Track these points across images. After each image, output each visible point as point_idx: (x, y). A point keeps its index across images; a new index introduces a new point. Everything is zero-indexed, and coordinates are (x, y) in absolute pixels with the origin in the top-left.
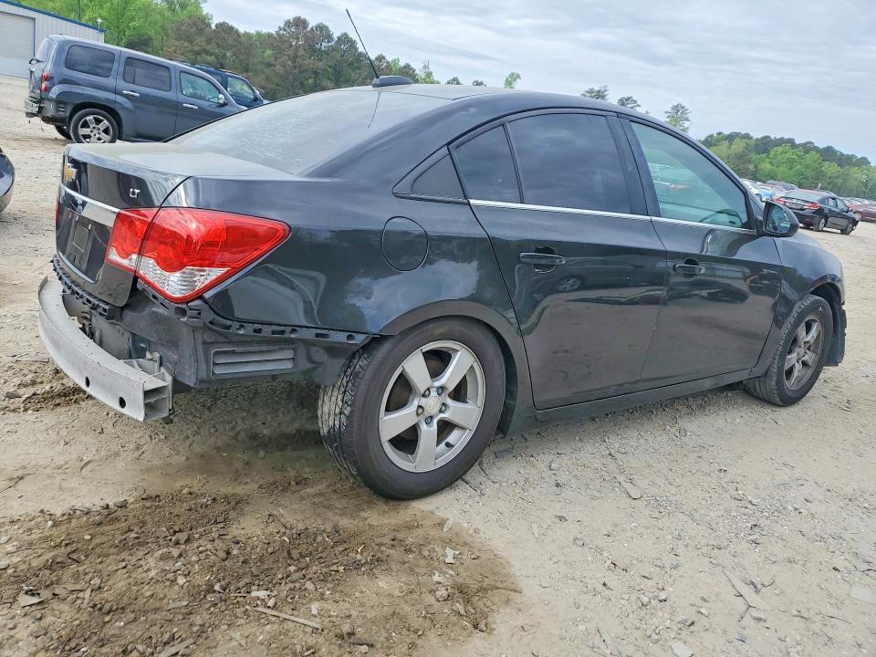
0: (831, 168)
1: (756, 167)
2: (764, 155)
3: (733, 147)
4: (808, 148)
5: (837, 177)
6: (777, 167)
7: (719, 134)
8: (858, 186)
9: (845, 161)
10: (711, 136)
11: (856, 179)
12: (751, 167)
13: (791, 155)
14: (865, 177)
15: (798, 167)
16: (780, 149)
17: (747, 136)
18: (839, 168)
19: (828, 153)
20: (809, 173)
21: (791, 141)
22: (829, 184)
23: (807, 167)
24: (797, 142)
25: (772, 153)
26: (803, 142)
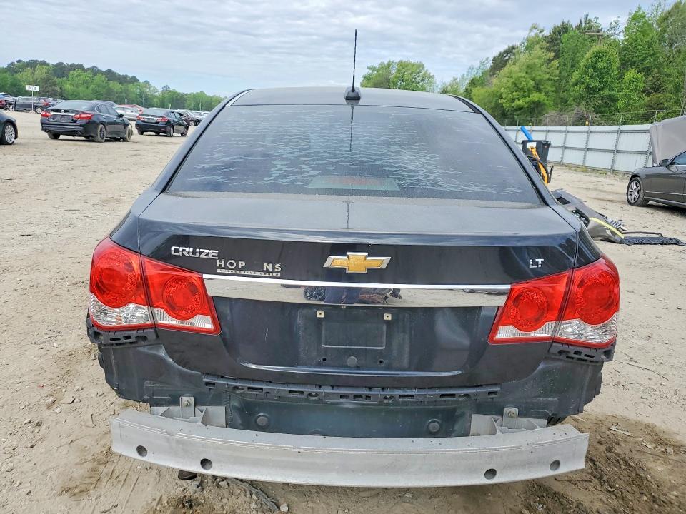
0: (116, 86)
1: (61, 88)
2: (65, 78)
3: (37, 72)
4: (95, 71)
5: (121, 92)
6: (77, 87)
7: (18, 61)
8: (136, 98)
9: (123, 80)
10: (12, 64)
11: (134, 93)
12: (58, 88)
13: (85, 76)
14: (139, 90)
15: (92, 86)
16: (75, 73)
17: (43, 63)
18: (120, 86)
19: (110, 75)
20: (101, 90)
21: (80, 66)
22: (117, 97)
23: (98, 86)
24: (86, 67)
25: (70, 76)
26: (90, 66)
